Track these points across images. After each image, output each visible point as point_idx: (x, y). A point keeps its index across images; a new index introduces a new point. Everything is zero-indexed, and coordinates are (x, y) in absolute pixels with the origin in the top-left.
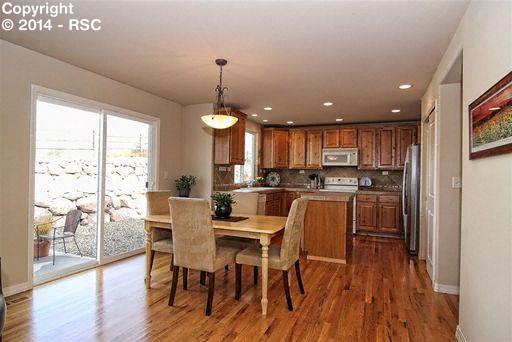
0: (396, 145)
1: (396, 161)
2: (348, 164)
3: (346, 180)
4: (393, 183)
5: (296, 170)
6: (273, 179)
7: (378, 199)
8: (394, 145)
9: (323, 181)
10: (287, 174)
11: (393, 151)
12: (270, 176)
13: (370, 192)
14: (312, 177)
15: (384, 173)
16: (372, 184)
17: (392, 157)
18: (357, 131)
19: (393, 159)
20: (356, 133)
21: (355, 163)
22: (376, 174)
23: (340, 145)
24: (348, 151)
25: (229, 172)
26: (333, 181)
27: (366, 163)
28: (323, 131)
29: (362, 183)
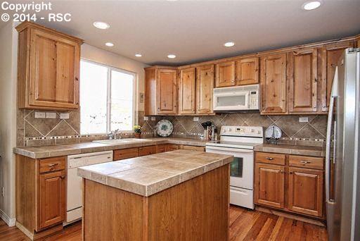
0: (319, 75)
1: (319, 100)
2: (245, 107)
3: (248, 130)
4: (315, 134)
5: (188, 118)
6: (164, 128)
7: (287, 159)
8: (315, 75)
9: (217, 131)
10: (180, 123)
11: (315, 84)
12: (161, 124)
13: (276, 150)
15: (301, 120)
16: (282, 136)
17: (312, 95)
18: (260, 60)
19: (315, 98)
20: (257, 64)
21: (256, 107)
22: (290, 120)
23: (236, 81)
24: (246, 89)
25: (66, 120)
26: (230, 130)
27: (272, 106)
28: (215, 65)
29: (269, 135)
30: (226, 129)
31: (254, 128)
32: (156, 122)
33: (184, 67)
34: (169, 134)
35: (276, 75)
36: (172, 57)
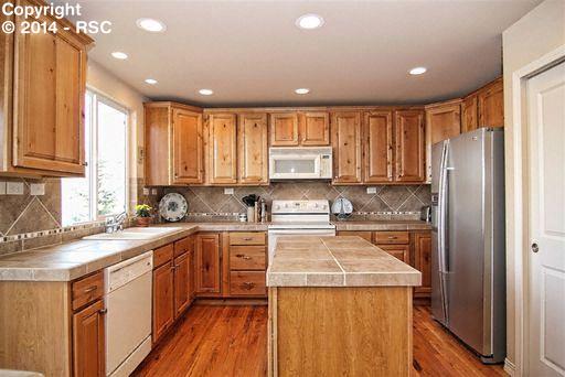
0: (394, 141)
1: (394, 168)
2: (316, 175)
3: (310, 205)
4: (383, 207)
5: (217, 189)
6: (173, 206)
8: (390, 142)
9: (268, 207)
10: (201, 197)
12: (167, 200)
14: (250, 201)
16: (354, 210)
17: (387, 163)
18: (330, 116)
19: (390, 167)
20: (327, 120)
21: (328, 175)
22: (358, 192)
23: (300, 140)
24: (315, 152)
25: (40, 197)
26: (287, 206)
27: (346, 174)
28: (268, 115)
29: (337, 209)
30: (279, 205)
31: (318, 202)
32: (159, 198)
33: (215, 110)
34: (181, 217)
35: (350, 137)
36: (206, 92)
